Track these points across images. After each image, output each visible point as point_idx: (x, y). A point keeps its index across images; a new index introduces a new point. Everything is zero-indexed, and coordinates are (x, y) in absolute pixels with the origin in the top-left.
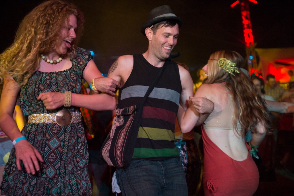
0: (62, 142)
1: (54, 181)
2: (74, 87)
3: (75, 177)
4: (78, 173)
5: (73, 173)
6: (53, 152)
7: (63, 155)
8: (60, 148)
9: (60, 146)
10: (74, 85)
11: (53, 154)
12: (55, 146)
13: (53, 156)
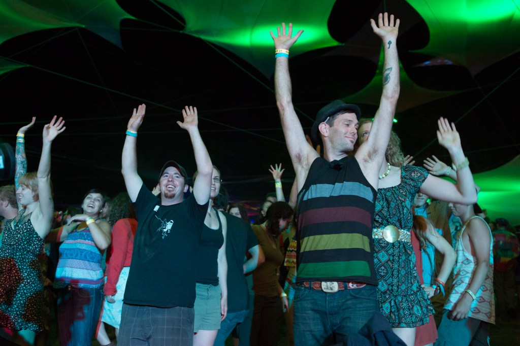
0: (391, 256)
1: (385, 296)
2: (403, 201)
3: (407, 300)
4: (411, 297)
5: (405, 296)
6: (383, 265)
7: (394, 270)
8: (389, 263)
9: (389, 260)
10: (403, 199)
11: (383, 268)
12: (384, 260)
13: (384, 270)
